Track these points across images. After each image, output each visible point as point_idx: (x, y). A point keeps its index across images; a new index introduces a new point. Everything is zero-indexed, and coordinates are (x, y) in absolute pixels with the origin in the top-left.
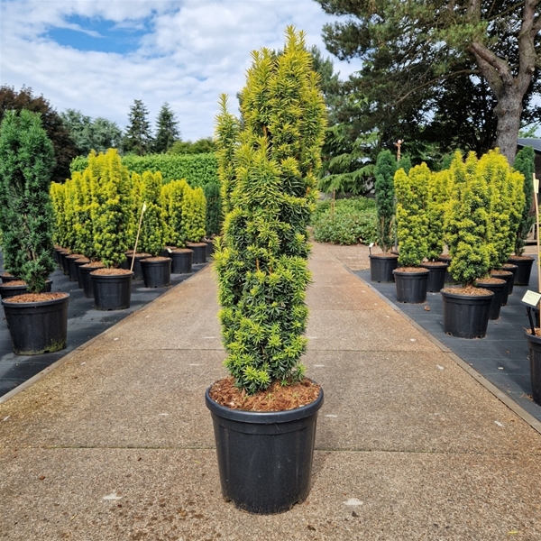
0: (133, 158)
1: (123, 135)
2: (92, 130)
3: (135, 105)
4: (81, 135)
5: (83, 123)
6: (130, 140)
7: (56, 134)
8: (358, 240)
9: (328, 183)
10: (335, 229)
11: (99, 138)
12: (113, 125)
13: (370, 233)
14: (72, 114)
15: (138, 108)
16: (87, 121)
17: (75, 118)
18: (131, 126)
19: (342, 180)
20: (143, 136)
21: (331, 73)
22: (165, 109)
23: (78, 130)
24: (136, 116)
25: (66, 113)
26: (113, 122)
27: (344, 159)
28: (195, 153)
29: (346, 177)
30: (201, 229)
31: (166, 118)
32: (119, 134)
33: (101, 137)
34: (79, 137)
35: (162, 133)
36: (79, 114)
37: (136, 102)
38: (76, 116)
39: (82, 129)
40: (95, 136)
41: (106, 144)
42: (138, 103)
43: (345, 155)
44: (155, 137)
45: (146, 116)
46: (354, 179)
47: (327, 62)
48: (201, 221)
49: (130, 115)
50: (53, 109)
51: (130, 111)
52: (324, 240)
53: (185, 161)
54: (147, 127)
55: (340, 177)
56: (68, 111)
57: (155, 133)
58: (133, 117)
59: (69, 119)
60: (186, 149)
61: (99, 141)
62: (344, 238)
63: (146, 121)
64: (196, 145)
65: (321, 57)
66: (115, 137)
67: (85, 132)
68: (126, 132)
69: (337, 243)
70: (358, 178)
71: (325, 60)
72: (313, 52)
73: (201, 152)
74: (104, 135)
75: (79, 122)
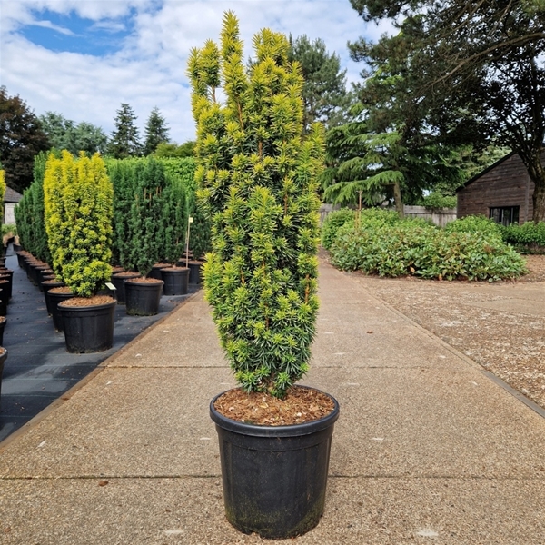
0: (110, 161)
1: (109, 141)
2: (75, 134)
3: (122, 109)
4: (62, 140)
5: (64, 127)
6: (116, 146)
7: (32, 137)
8: (408, 269)
9: (337, 192)
10: (369, 252)
11: (81, 144)
12: (99, 130)
13: (428, 259)
14: (52, 117)
15: (125, 112)
16: (69, 124)
17: (56, 122)
18: (118, 131)
19: (354, 188)
20: (130, 142)
21: (337, 69)
22: (154, 114)
23: (58, 134)
24: (123, 121)
25: (46, 116)
26: (98, 127)
27: (355, 163)
28: (181, 156)
29: (360, 184)
30: (95, 263)
31: (156, 124)
32: (104, 140)
33: (84, 143)
34: (60, 142)
35: (151, 140)
36: (60, 118)
37: (123, 105)
38: (56, 119)
39: (63, 134)
40: (78, 142)
41: (90, 150)
42: (126, 107)
43: (357, 159)
44: (144, 144)
45: (134, 121)
46: (368, 187)
47: (333, 57)
48: (95, 242)
49: (117, 120)
50: (31, 110)
51: (116, 116)
52: (351, 268)
53: (170, 165)
54: (135, 133)
55: (351, 185)
56: (48, 113)
57: (144, 139)
58: (120, 122)
59: (49, 122)
60: (171, 152)
61: (82, 147)
62: (386, 267)
63: (134, 126)
64: (183, 147)
65: (326, 52)
66: (100, 142)
67: (66, 137)
68: (112, 138)
69: (375, 273)
70: (373, 186)
71: (330, 56)
72: (317, 46)
73: (189, 155)
74: (88, 141)
75: (60, 125)
